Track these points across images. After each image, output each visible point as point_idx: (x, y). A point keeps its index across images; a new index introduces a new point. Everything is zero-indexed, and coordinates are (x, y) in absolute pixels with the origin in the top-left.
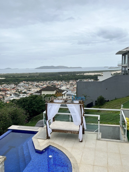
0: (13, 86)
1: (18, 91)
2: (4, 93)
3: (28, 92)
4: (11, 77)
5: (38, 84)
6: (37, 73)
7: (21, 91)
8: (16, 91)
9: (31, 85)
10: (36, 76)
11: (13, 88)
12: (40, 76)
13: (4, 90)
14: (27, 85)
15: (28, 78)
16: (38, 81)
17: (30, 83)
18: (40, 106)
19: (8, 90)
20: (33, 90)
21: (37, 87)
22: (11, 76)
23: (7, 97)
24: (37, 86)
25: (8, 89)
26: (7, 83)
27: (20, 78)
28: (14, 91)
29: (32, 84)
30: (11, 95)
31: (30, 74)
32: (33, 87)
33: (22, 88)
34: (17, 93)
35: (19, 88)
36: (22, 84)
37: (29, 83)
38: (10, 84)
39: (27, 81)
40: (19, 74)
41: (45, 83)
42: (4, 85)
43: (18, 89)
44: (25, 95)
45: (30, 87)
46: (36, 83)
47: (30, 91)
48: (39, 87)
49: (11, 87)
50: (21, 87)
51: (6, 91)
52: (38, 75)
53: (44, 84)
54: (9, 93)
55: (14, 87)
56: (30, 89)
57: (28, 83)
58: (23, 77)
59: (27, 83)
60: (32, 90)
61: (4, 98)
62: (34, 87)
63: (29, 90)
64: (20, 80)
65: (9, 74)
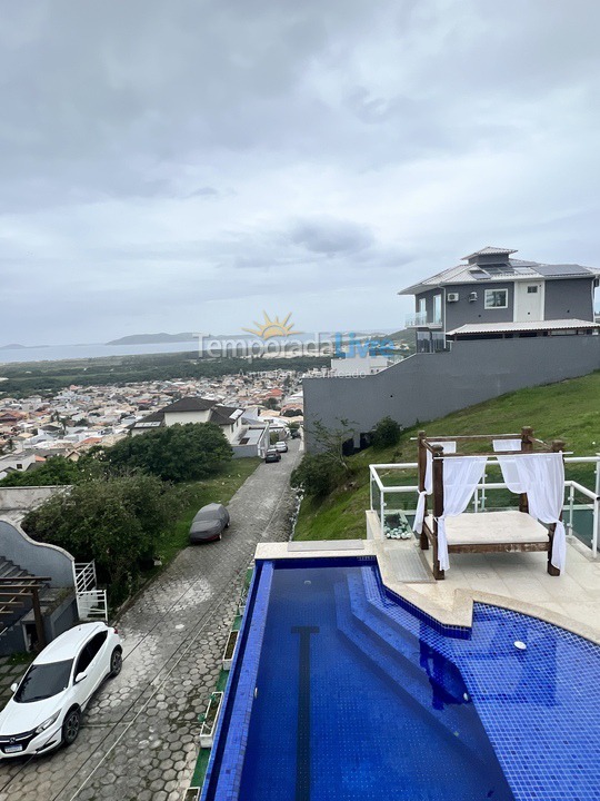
0: (38, 402)
1: (58, 419)
2: (7, 429)
3: (91, 420)
4: (28, 375)
5: (121, 391)
6: (113, 358)
7: (69, 418)
8: (52, 420)
9: (99, 395)
10: (112, 367)
11: (39, 410)
12: (124, 365)
13: (9, 419)
14: (87, 397)
15: (86, 373)
16: (121, 381)
17: (96, 390)
18: (186, 463)
19: (21, 418)
20: (107, 411)
21: (119, 401)
22: (29, 369)
23: (23, 439)
24: (120, 399)
25: (23, 413)
26: (15, 394)
27: (59, 374)
28: (43, 420)
29: (102, 395)
30: (35, 433)
31: (90, 360)
32: (109, 403)
33: (71, 409)
34: (55, 424)
35: (59, 409)
36: (67, 394)
37: (91, 391)
38: (26, 398)
39: (85, 385)
40: (53, 363)
41: (143, 388)
42: (7, 401)
43: (57, 413)
44: (85, 428)
45: (96, 403)
46: (114, 390)
47: (98, 415)
48: (126, 400)
49: (31, 408)
50: (67, 405)
51: (14, 420)
52: (118, 363)
53: (142, 392)
54: (26, 426)
55: (41, 405)
56: (100, 411)
57: (87, 392)
58: (68, 371)
59: (84, 393)
60: (106, 413)
61: (11, 443)
62: (112, 402)
63: (94, 412)
64: (58, 381)
65: (16, 364)
